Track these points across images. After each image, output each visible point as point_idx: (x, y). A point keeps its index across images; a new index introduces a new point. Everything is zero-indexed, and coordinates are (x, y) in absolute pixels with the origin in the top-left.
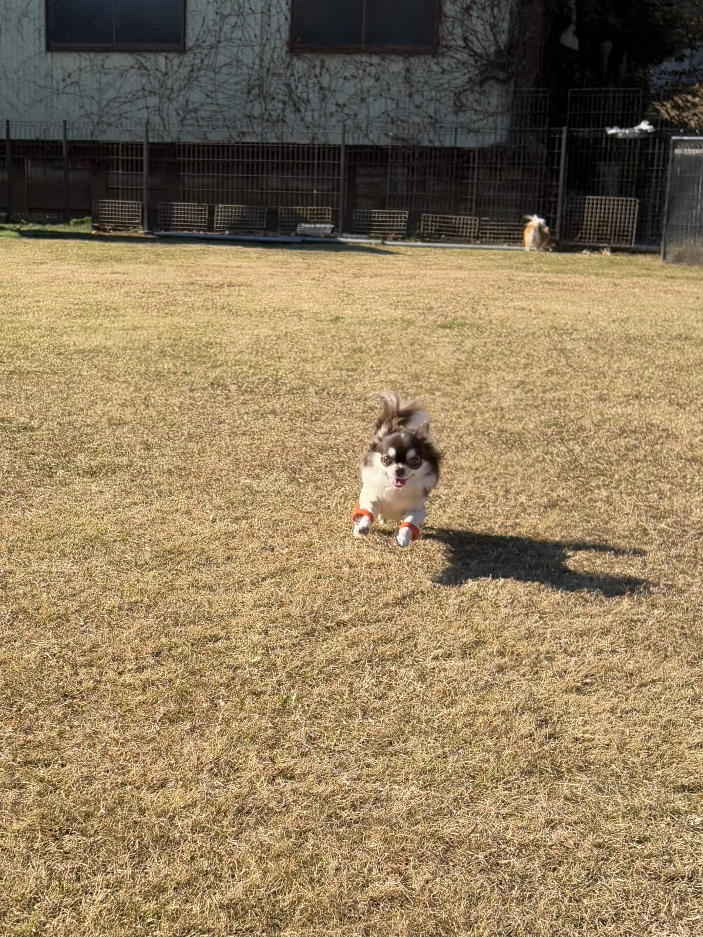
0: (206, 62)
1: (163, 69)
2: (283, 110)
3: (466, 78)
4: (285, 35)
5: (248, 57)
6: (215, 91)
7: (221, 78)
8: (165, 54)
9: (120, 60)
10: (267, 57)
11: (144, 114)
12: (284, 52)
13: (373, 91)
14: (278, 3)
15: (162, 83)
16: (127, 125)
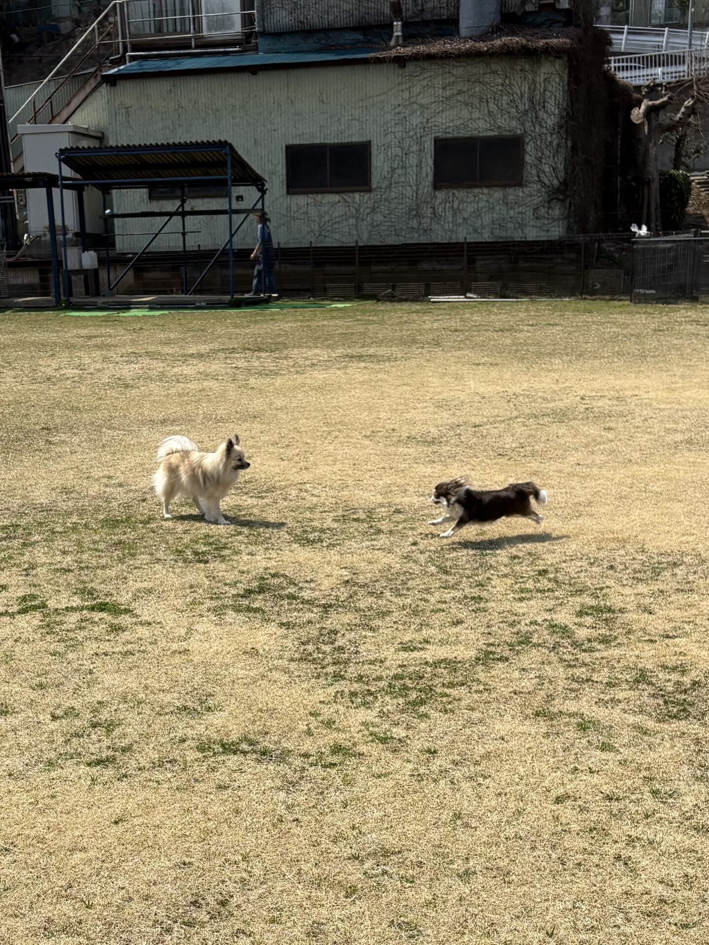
0: (384, 197)
1: (358, 202)
2: (431, 223)
3: (540, 200)
4: (430, 178)
5: (409, 192)
7: (393, 206)
8: (359, 193)
9: (332, 198)
10: (420, 192)
11: (347, 229)
13: (485, 209)
14: (426, 159)
15: (358, 210)
16: (337, 236)
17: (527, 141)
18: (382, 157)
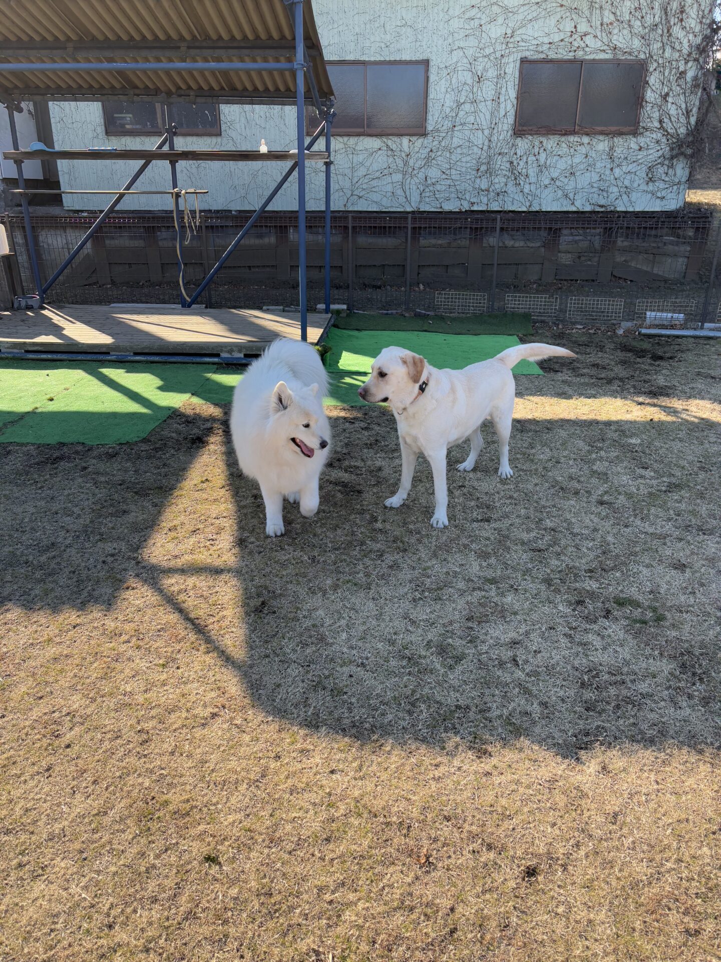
0: (443, 144)
1: (406, 148)
2: (506, 184)
3: (658, 154)
4: (511, 120)
5: (479, 139)
6: (450, 168)
7: (455, 157)
8: (408, 137)
9: (370, 143)
10: (495, 138)
11: (389, 188)
12: (509, 134)
13: (581, 167)
14: (507, 90)
15: (406, 163)
16: (375, 197)
17: (651, 69)
18: (443, 85)
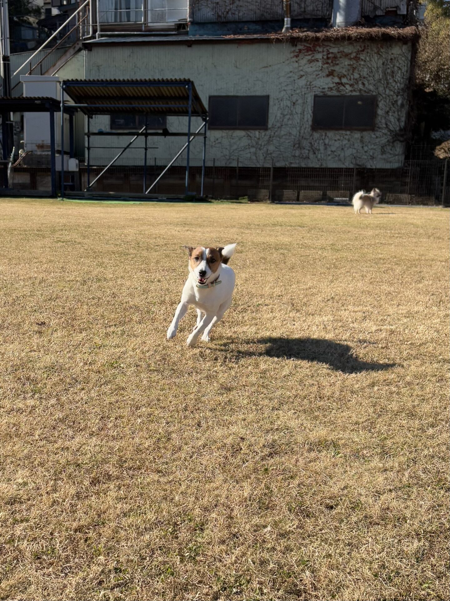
0: (276, 134)
1: (258, 136)
2: (308, 153)
3: (386, 140)
4: (310, 123)
5: (294, 132)
6: (280, 146)
7: (282, 140)
8: (258, 131)
9: (239, 133)
10: (302, 131)
11: (249, 155)
12: (309, 130)
13: (347, 146)
14: (308, 109)
17: (379, 100)
18: (276, 107)
